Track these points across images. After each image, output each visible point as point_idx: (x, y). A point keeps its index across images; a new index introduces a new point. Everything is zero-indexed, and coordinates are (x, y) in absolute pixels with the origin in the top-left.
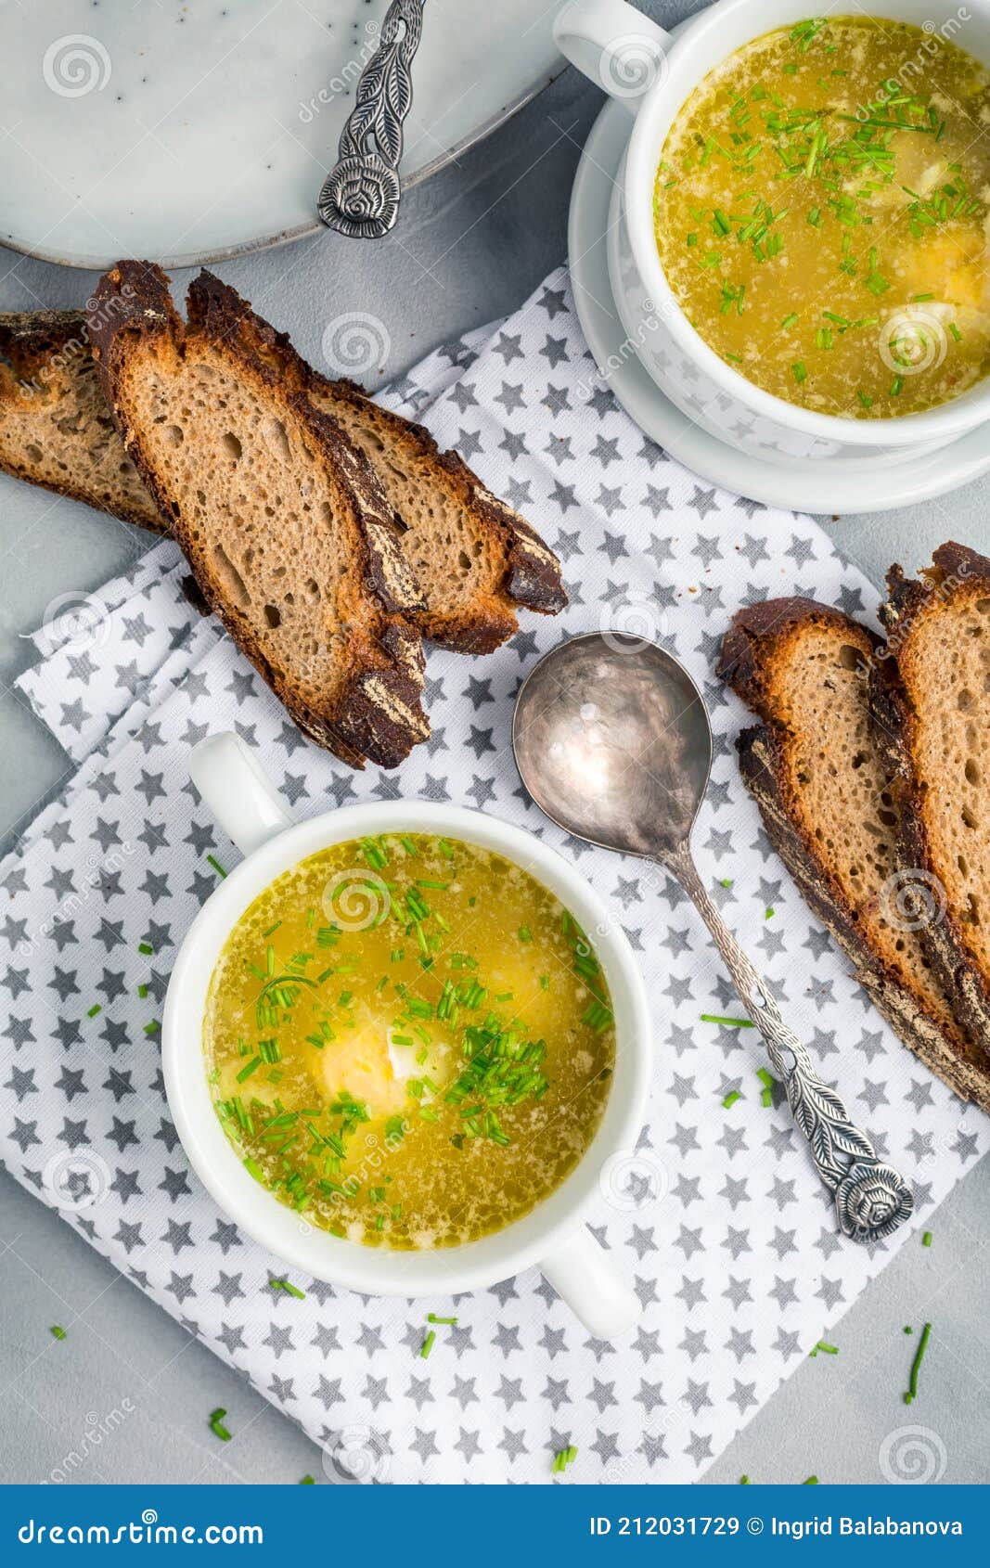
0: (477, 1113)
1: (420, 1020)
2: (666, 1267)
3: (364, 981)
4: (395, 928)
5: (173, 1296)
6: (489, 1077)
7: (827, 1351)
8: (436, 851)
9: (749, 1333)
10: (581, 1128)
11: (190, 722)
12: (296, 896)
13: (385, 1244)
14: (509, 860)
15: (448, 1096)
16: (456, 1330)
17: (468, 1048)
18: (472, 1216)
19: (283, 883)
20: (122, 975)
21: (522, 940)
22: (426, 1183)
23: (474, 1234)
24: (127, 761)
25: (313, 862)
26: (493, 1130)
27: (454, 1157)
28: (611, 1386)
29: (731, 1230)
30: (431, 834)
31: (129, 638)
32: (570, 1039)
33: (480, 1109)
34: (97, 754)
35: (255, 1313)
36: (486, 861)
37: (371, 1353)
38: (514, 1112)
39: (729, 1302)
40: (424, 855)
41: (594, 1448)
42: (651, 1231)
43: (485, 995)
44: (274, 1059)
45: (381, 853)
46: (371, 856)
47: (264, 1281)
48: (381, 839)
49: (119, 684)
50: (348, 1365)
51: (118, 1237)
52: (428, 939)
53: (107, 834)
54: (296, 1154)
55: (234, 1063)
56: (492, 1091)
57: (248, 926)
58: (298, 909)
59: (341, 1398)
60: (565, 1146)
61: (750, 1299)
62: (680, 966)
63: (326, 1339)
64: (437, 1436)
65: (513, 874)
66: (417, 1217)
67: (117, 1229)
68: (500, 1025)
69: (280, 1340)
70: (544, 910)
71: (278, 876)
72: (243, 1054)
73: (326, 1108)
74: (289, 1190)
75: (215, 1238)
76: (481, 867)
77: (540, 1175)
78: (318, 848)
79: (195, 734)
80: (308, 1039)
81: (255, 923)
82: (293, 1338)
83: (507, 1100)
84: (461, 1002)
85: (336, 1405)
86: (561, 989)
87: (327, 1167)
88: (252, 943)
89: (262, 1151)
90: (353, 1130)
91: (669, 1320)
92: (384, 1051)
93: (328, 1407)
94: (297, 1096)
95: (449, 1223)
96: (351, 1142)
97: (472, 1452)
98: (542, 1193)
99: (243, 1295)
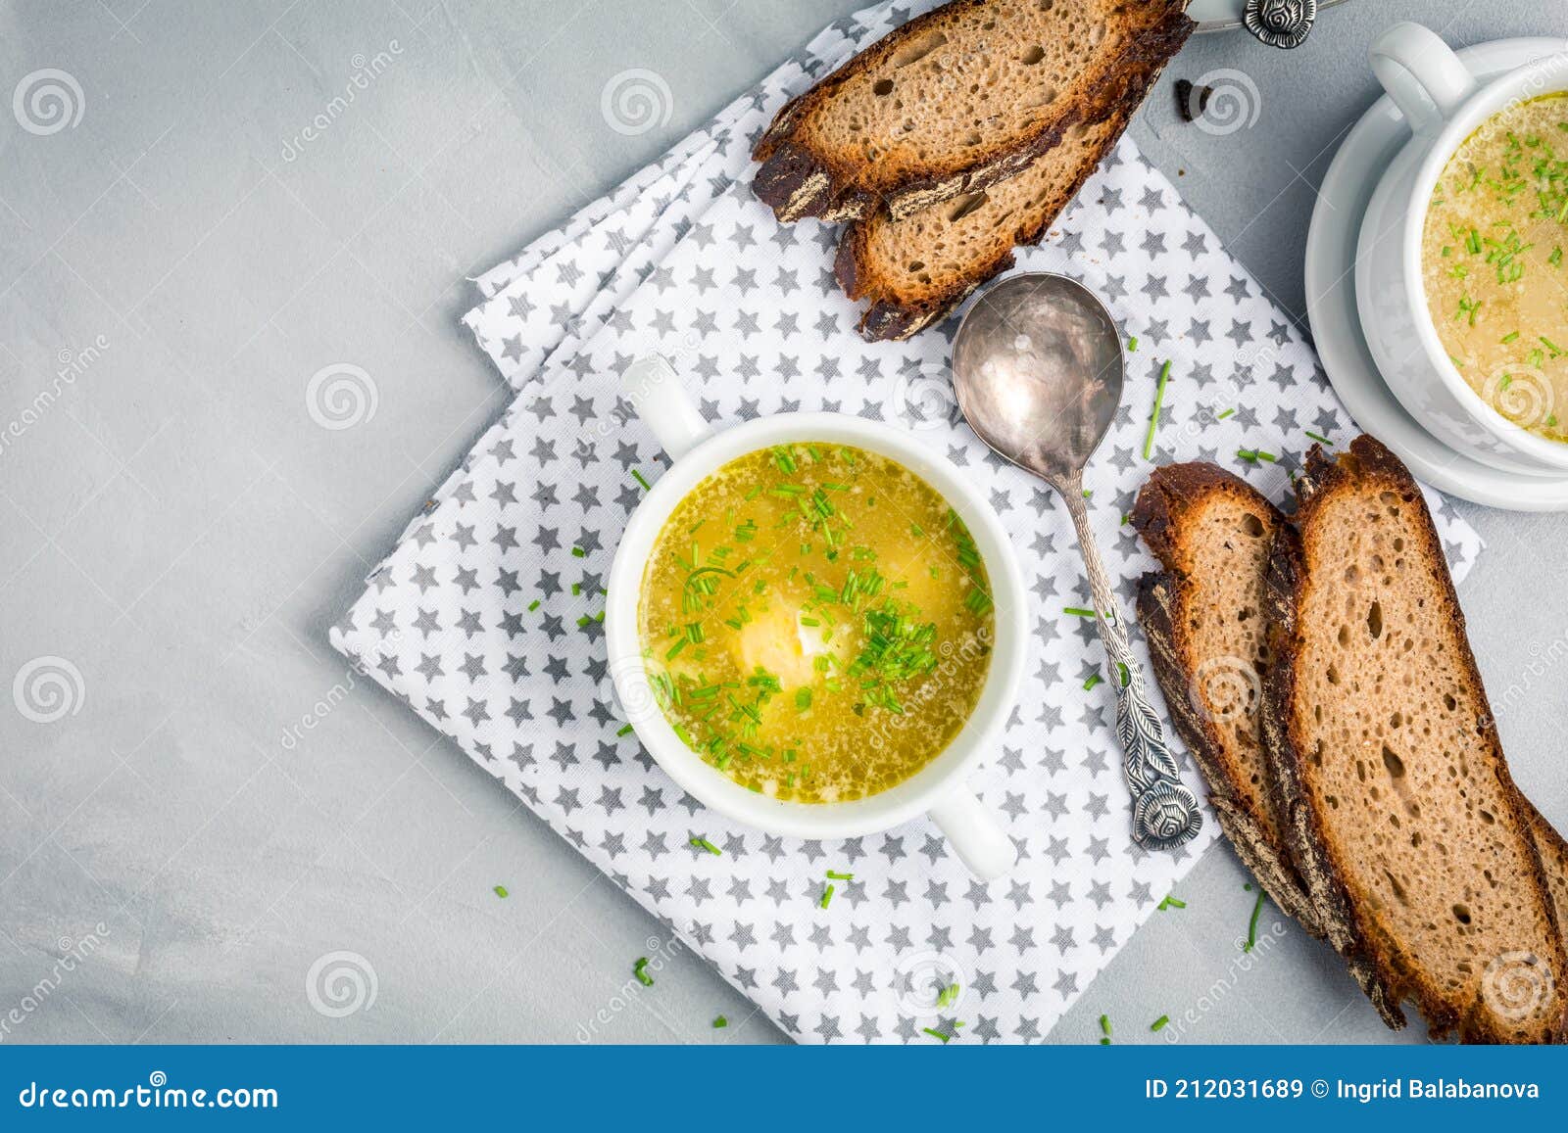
0: (875, 685)
1: (825, 605)
2: (1036, 828)
3: (776, 572)
4: (803, 524)
5: (606, 852)
6: (886, 654)
7: (1176, 906)
8: (838, 457)
9: (1107, 885)
10: (965, 697)
11: (617, 354)
12: (718, 497)
13: (796, 798)
14: (902, 464)
15: (849, 670)
16: (850, 884)
17: (869, 628)
18: (870, 773)
19: (707, 486)
20: (557, 575)
21: (915, 534)
22: (831, 745)
23: (872, 791)
24: (561, 386)
25: (732, 467)
26: (889, 700)
27: (856, 723)
28: (988, 931)
29: (1092, 795)
30: (833, 443)
31: (562, 280)
32: (957, 621)
33: (877, 682)
34: (534, 382)
35: (678, 867)
36: (882, 467)
37: (778, 903)
38: (908, 686)
39: (1090, 858)
40: (828, 462)
41: (974, 986)
42: (1022, 797)
43: (883, 583)
44: (699, 640)
45: (791, 459)
46: (782, 463)
47: (686, 839)
48: (790, 448)
49: (553, 321)
50: (759, 913)
51: (558, 801)
52: (833, 534)
53: (544, 451)
54: (719, 720)
55: (665, 643)
56: (888, 667)
57: (676, 523)
58: (719, 508)
59: (753, 941)
60: (951, 713)
61: (1108, 855)
62: (1047, 566)
63: (740, 890)
64: (837, 975)
65: (905, 477)
66: (823, 775)
67: (557, 794)
68: (896, 610)
69: (700, 890)
70: (932, 509)
71: (702, 479)
72: (671, 635)
73: (745, 681)
74: (712, 751)
75: (642, 802)
76: (877, 472)
77: (929, 738)
78: (735, 456)
79: (621, 365)
80: (728, 622)
81: (682, 521)
82: (711, 888)
83: (901, 675)
84: (861, 589)
85: (749, 947)
86: (947, 578)
87: (745, 732)
88: (679, 539)
89: (689, 718)
90: (767, 700)
91: (1039, 874)
92: (794, 631)
93: (742, 948)
94: (719, 671)
95: (851, 780)
96: (766, 710)
97: (867, 989)
98: (932, 754)
99: (667, 851)
